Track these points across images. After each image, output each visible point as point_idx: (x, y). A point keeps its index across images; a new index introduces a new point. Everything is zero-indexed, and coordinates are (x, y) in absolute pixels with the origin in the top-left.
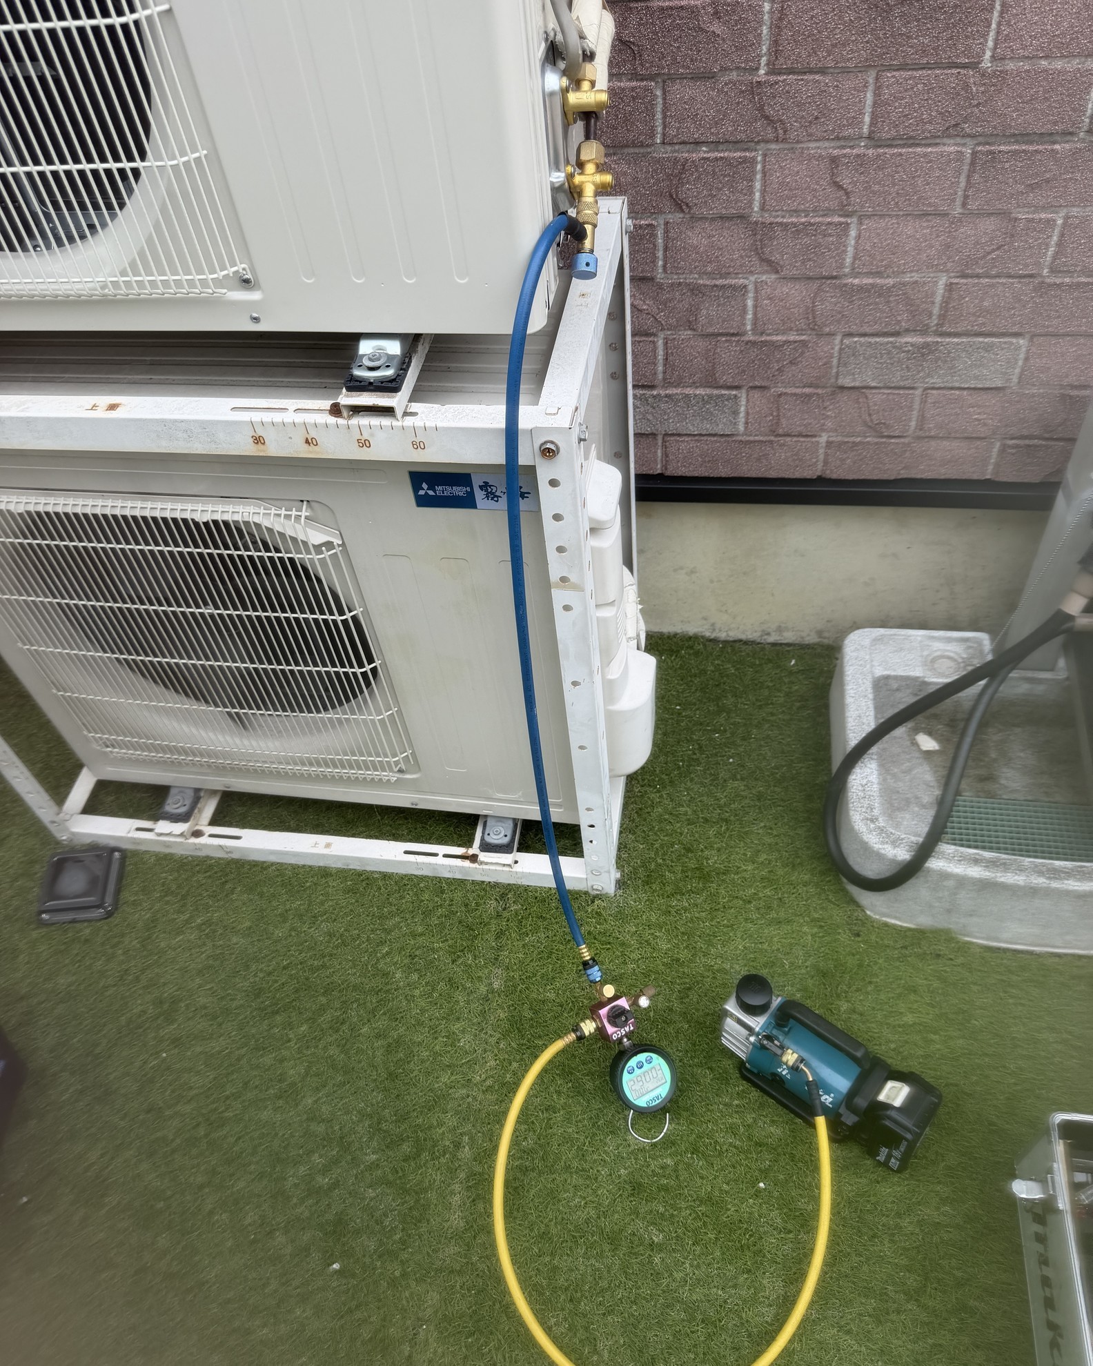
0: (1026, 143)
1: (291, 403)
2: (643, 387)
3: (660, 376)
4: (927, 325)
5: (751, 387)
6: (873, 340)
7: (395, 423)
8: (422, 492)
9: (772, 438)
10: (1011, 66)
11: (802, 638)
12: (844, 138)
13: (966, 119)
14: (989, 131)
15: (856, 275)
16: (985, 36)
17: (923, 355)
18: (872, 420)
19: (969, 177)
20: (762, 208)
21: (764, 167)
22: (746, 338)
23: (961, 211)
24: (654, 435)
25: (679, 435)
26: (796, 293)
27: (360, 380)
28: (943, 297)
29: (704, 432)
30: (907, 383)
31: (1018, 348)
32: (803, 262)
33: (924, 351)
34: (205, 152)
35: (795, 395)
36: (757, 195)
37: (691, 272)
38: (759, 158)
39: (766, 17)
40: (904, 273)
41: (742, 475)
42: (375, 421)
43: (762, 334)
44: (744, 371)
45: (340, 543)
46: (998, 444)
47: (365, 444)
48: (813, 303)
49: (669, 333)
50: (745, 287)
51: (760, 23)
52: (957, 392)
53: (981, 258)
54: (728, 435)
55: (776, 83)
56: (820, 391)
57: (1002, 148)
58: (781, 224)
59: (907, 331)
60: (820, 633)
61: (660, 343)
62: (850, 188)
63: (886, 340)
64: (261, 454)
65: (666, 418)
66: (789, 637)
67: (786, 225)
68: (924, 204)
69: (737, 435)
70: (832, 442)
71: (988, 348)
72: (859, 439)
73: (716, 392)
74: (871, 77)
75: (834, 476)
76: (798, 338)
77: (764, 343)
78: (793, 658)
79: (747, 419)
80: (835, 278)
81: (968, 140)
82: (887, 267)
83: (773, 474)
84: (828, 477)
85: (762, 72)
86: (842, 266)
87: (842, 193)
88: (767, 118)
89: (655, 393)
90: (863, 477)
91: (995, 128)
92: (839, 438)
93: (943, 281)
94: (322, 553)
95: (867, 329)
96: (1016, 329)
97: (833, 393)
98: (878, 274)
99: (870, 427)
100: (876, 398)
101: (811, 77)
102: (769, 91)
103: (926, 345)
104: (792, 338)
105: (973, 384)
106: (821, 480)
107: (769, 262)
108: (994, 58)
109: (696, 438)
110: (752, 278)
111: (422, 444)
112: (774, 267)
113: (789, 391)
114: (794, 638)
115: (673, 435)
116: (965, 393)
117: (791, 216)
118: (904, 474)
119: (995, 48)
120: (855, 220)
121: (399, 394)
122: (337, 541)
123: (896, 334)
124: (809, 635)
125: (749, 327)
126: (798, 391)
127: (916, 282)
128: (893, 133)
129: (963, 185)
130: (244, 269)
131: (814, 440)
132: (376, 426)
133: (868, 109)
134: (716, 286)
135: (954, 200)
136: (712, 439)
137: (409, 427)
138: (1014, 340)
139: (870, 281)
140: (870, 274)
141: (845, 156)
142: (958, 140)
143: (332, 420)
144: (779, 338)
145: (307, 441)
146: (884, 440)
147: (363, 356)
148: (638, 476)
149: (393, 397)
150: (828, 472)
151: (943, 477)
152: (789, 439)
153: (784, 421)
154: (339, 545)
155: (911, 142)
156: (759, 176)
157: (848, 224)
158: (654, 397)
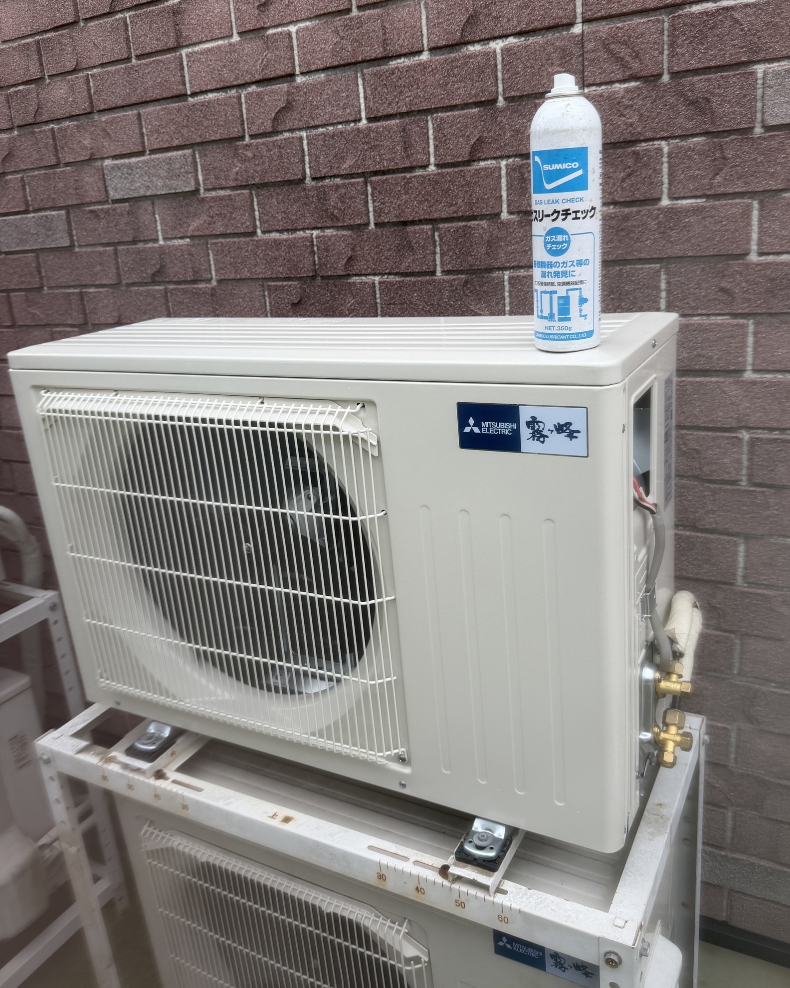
1: (414, 854)
2: (712, 846)
3: (729, 841)
7: (487, 897)
8: (501, 944)
24: (720, 887)
25: (744, 894)
27: (468, 854)
29: (768, 898)
34: (395, 678)
42: (473, 891)
45: (427, 960)
47: (461, 905)
49: (738, 809)
61: (730, 815)
64: (381, 887)
65: (732, 876)
73: (778, 867)
89: (723, 853)
94: (410, 965)
109: (760, 901)
111: (506, 919)
115: (738, 892)
121: (496, 873)
122: (425, 958)
130: (403, 752)
132: (473, 895)
136: (775, 906)
137: (498, 904)
143: (439, 880)
145: (417, 889)
147: (475, 832)
148: (703, 918)
149: (490, 876)
154: (425, 962)
158: (722, 856)
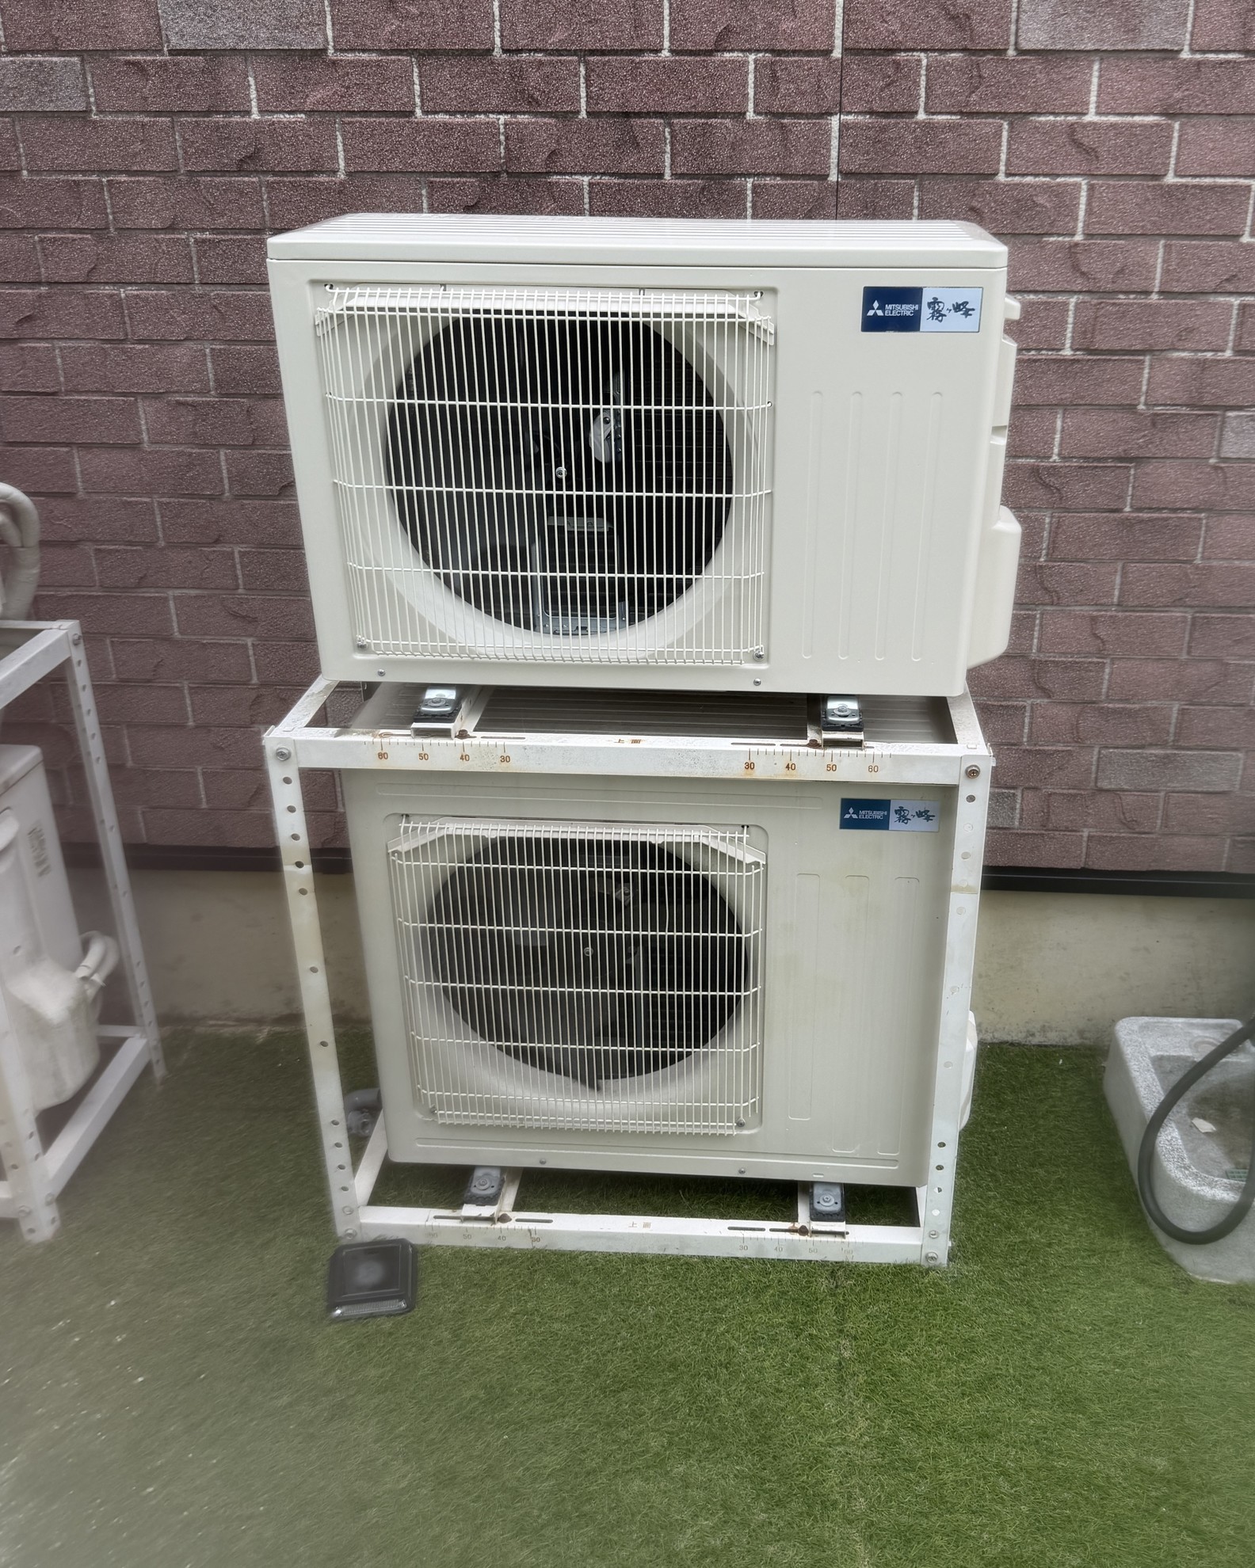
0: (1230, 612)
4: (1166, 740)
5: (1027, 788)
6: (1125, 751)
7: (860, 753)
8: (846, 816)
9: (1043, 832)
10: (1215, 563)
11: (1065, 1039)
12: (1101, 605)
13: (1187, 596)
14: (1204, 603)
15: (1109, 699)
16: (1197, 544)
17: (1165, 764)
18: (1125, 818)
19: (1191, 634)
20: (1039, 650)
21: (1041, 622)
22: (1023, 747)
23: (1186, 657)
26: (1063, 713)
27: (834, 724)
28: (1177, 719)
30: (1153, 787)
31: (1238, 760)
32: (1070, 690)
33: (1166, 760)
35: (1063, 794)
36: (1035, 641)
37: (982, 696)
38: (1038, 616)
39: (1047, 526)
40: (1146, 700)
41: (1017, 865)
42: (847, 750)
43: (1035, 745)
44: (1021, 774)
45: (764, 863)
46: (1228, 841)
47: (831, 768)
48: (1077, 721)
50: (1025, 707)
51: (1043, 529)
52: (1193, 795)
53: (1205, 691)
54: (1005, 828)
55: (1053, 567)
56: (1083, 792)
57: (1213, 615)
58: (1054, 661)
59: (1151, 745)
60: (1081, 1033)
62: (1105, 638)
63: (1135, 751)
64: (748, 777)
66: (1053, 1038)
67: (1058, 662)
68: (1160, 651)
69: (1013, 829)
70: (1093, 837)
71: (1215, 759)
72: (1115, 834)
73: (997, 790)
74: (1119, 565)
75: (1096, 867)
76: (1064, 748)
77: (1039, 752)
78: (1060, 1057)
79: (1021, 815)
80: (1094, 703)
81: (1188, 609)
82: (1133, 696)
83: (1044, 864)
84: (1091, 867)
85: (1042, 560)
86: (1100, 694)
87: (1099, 641)
88: (1046, 589)
90: (1120, 869)
91: (1207, 601)
92: (1099, 834)
93: (1176, 707)
94: (750, 871)
95: (1119, 742)
96: (1234, 745)
97: (1093, 794)
98: (1127, 701)
99: (1124, 824)
100: (1128, 799)
101: (1078, 564)
102: (1048, 571)
103: (1167, 756)
104: (1060, 749)
105: (1205, 788)
106: (1084, 871)
107: (1043, 690)
108: (1203, 558)
110: (1029, 702)
111: (876, 768)
112: (1047, 693)
113: (1057, 791)
114: (1057, 1040)
116: (1199, 795)
117: (1060, 657)
118: (1154, 867)
119: (1203, 553)
120: (1108, 661)
122: (762, 862)
123: (1142, 747)
124: (1071, 1036)
125: (1025, 740)
126: (1065, 791)
127: (1156, 708)
128: (1136, 603)
129: (1187, 639)
130: (759, 649)
131: (1078, 834)
132: (846, 754)
133: (1117, 587)
134: (1001, 706)
135: (1181, 649)
136: (993, 831)
138: (1234, 754)
139: (1122, 706)
140: (1121, 701)
141: (1102, 616)
142: (1182, 609)
143: (812, 750)
144: (1050, 748)
145: (787, 768)
146: (1136, 835)
147: (832, 709)
149: (860, 735)
150: (1090, 863)
151: (1186, 870)
152: (1057, 833)
153: (1053, 817)
155: (1149, 608)
156: (1037, 628)
157: (1104, 663)
